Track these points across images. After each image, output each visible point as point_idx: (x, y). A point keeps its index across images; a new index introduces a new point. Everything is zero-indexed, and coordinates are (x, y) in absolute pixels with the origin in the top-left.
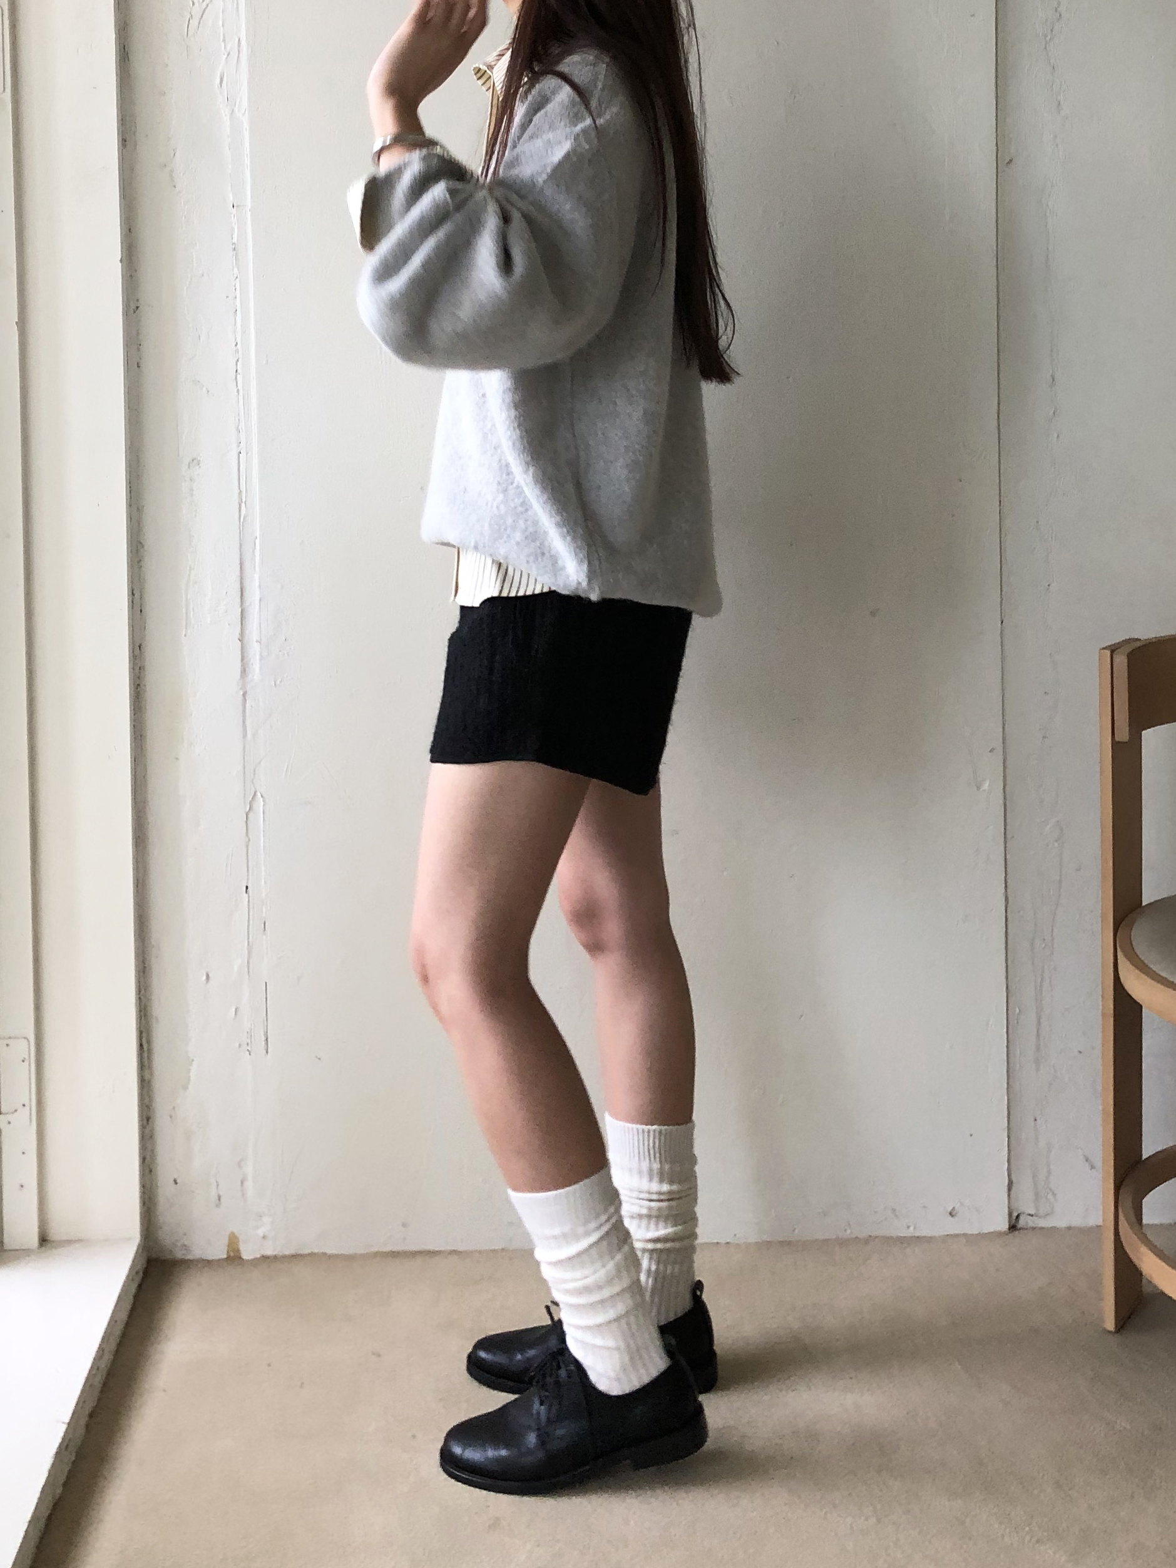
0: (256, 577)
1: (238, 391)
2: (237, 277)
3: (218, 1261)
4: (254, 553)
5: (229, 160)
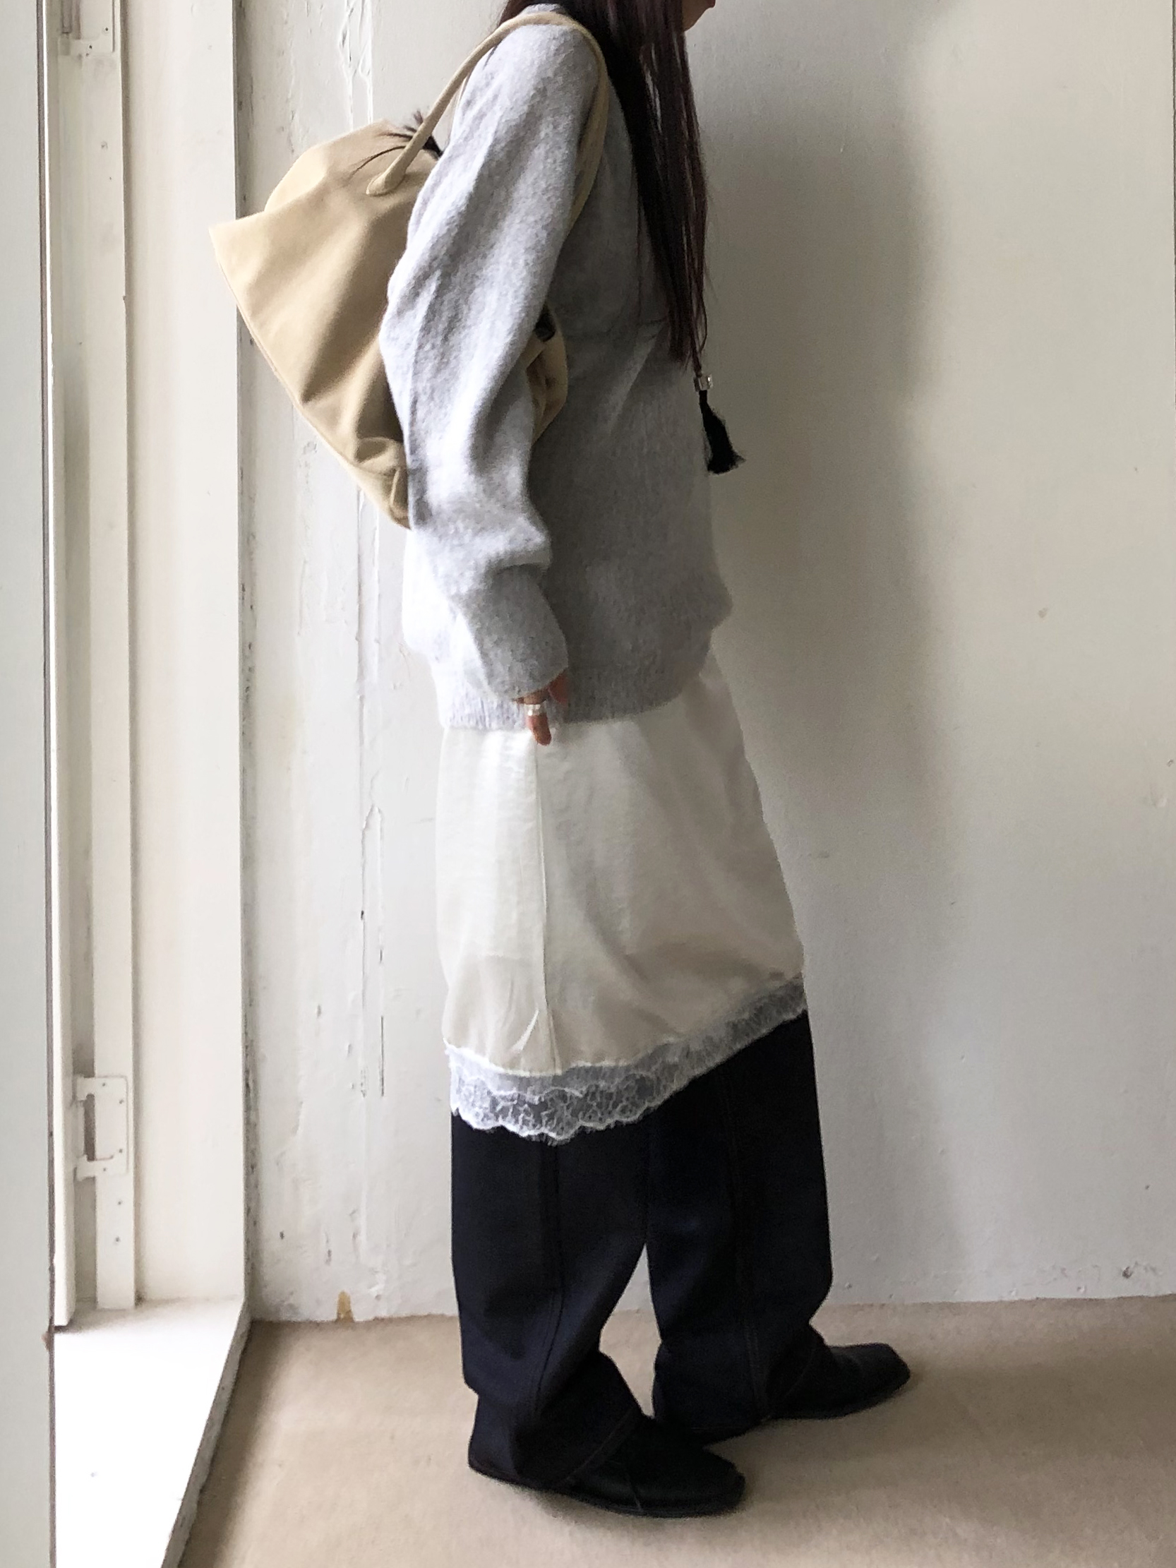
0: (375, 570)
3: (328, 1323)
4: (373, 545)
5: (351, 123)
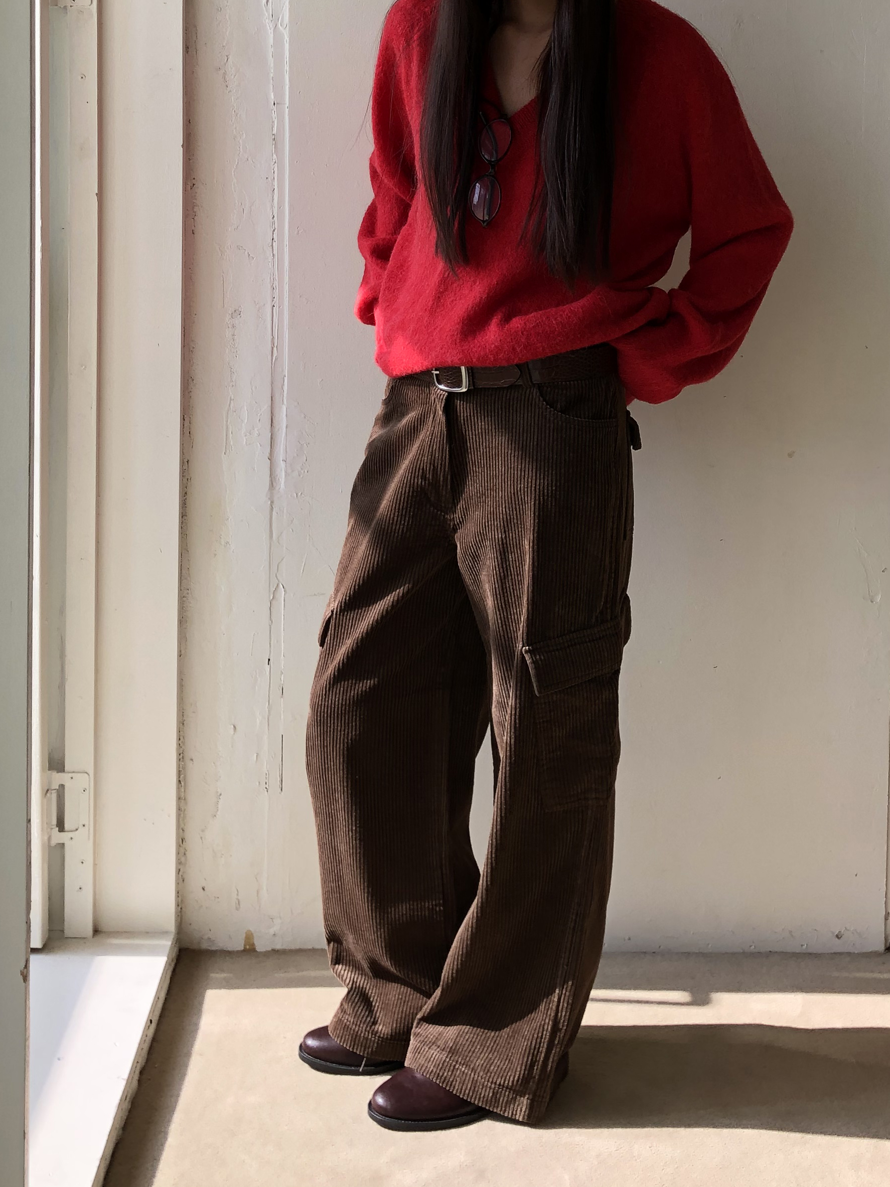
0: (284, 407)
1: (273, 255)
2: (276, 163)
3: (238, 952)
4: (282, 388)
5: (272, 65)
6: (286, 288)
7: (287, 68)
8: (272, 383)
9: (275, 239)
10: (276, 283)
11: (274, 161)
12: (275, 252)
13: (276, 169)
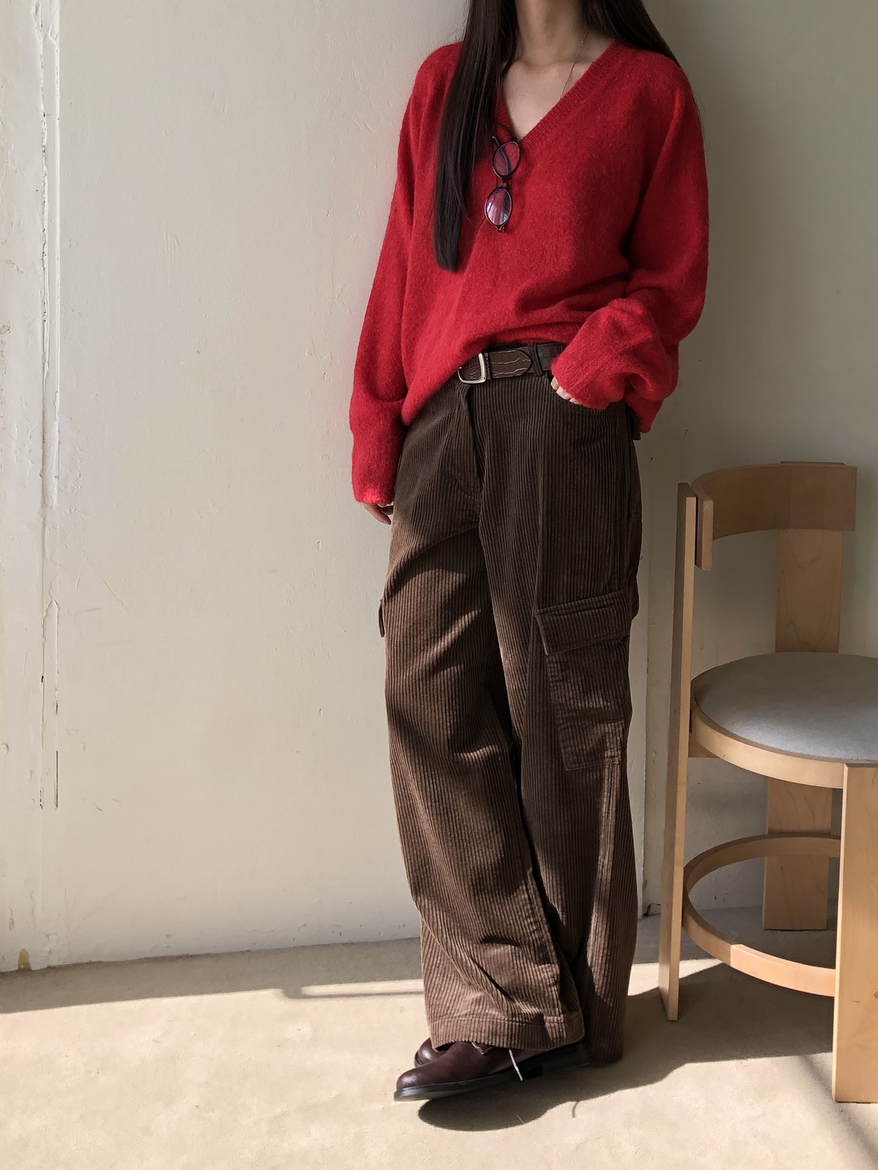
0: (56, 423)
1: (44, 269)
2: (46, 175)
3: (11, 973)
4: (54, 403)
5: (42, 76)
6: (58, 302)
7: (57, 78)
8: (44, 399)
9: (46, 253)
10: (47, 297)
11: (44, 173)
12: (46, 266)
13: (46, 182)
